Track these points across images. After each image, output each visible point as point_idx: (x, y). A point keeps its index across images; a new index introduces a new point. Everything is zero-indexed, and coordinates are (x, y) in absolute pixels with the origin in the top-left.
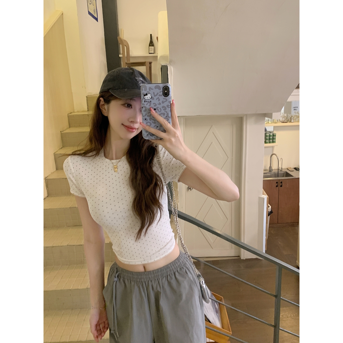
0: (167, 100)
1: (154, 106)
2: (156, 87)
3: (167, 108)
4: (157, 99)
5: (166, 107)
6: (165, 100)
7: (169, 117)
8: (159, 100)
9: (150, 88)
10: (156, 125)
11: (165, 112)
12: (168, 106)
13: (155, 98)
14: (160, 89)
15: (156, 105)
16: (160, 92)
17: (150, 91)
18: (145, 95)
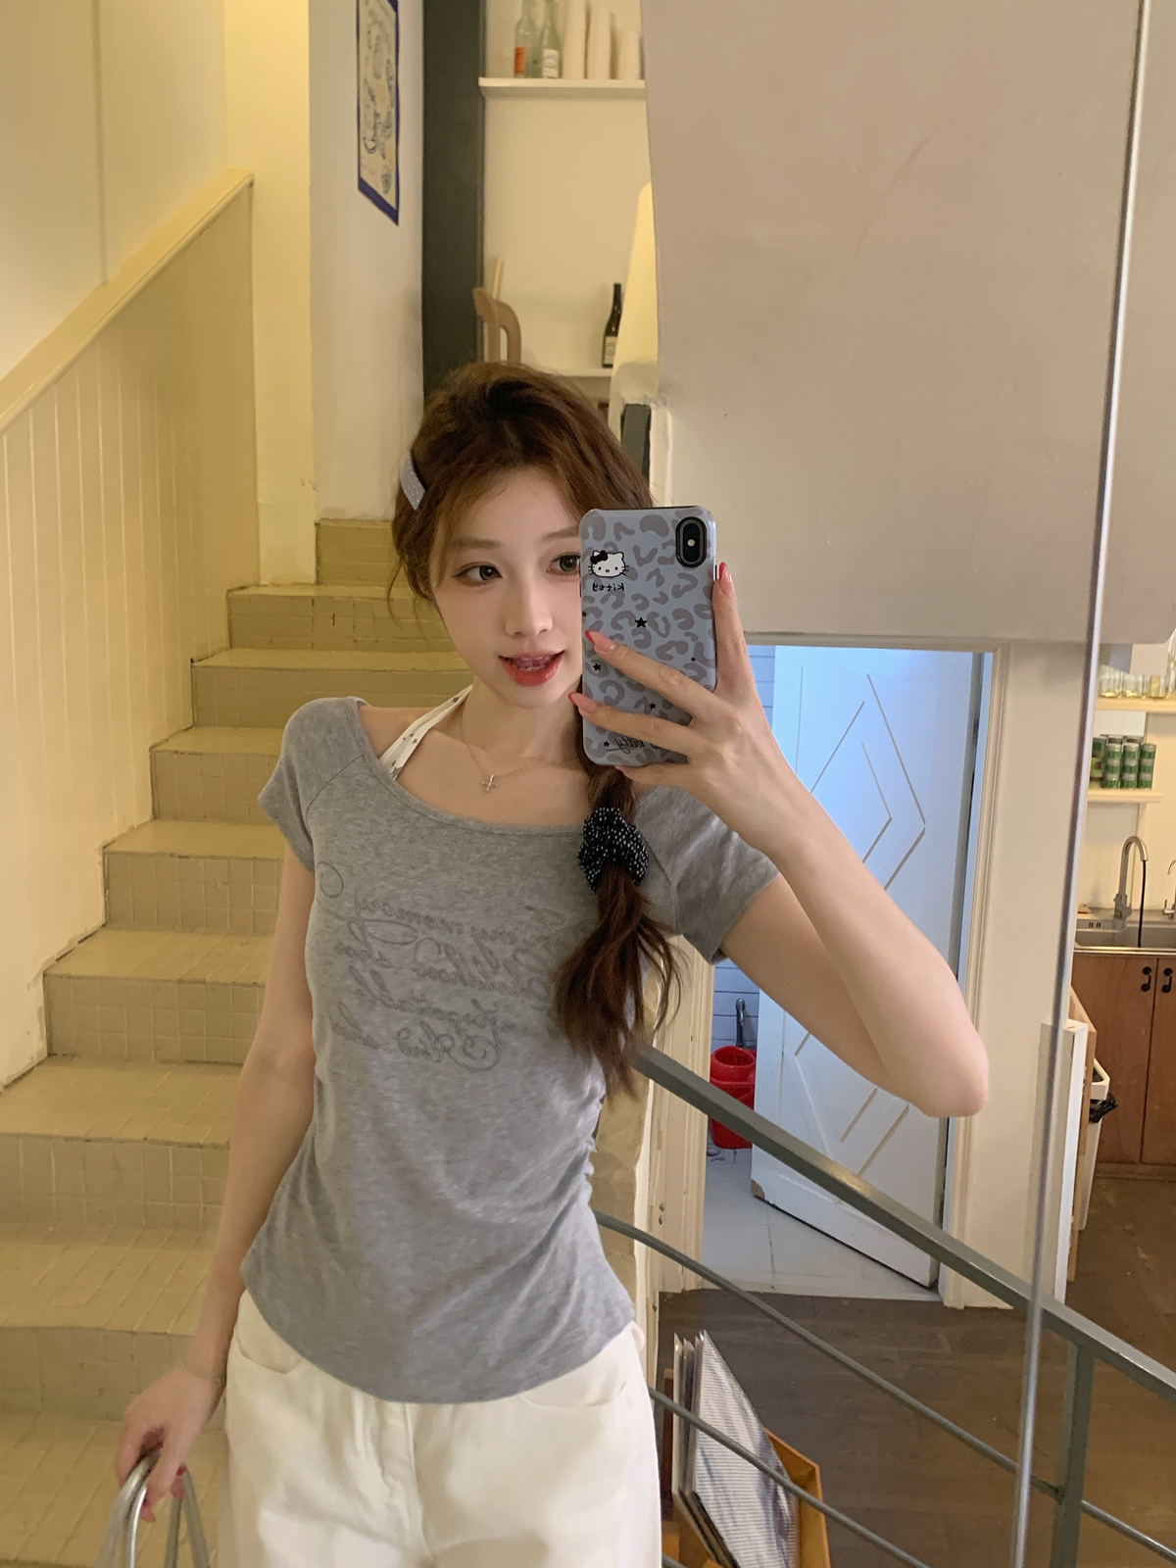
0: (694, 583)
1: (640, 607)
2: (645, 525)
3: (696, 617)
4: (649, 577)
5: (693, 613)
6: (689, 583)
7: (706, 662)
8: (660, 582)
9: (620, 528)
10: (645, 698)
11: (688, 640)
12: (698, 608)
13: (643, 571)
14: (664, 532)
15: (645, 605)
16: (664, 546)
17: (619, 538)
18: (595, 560)
